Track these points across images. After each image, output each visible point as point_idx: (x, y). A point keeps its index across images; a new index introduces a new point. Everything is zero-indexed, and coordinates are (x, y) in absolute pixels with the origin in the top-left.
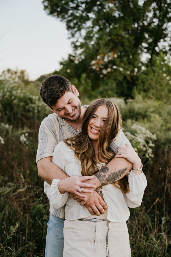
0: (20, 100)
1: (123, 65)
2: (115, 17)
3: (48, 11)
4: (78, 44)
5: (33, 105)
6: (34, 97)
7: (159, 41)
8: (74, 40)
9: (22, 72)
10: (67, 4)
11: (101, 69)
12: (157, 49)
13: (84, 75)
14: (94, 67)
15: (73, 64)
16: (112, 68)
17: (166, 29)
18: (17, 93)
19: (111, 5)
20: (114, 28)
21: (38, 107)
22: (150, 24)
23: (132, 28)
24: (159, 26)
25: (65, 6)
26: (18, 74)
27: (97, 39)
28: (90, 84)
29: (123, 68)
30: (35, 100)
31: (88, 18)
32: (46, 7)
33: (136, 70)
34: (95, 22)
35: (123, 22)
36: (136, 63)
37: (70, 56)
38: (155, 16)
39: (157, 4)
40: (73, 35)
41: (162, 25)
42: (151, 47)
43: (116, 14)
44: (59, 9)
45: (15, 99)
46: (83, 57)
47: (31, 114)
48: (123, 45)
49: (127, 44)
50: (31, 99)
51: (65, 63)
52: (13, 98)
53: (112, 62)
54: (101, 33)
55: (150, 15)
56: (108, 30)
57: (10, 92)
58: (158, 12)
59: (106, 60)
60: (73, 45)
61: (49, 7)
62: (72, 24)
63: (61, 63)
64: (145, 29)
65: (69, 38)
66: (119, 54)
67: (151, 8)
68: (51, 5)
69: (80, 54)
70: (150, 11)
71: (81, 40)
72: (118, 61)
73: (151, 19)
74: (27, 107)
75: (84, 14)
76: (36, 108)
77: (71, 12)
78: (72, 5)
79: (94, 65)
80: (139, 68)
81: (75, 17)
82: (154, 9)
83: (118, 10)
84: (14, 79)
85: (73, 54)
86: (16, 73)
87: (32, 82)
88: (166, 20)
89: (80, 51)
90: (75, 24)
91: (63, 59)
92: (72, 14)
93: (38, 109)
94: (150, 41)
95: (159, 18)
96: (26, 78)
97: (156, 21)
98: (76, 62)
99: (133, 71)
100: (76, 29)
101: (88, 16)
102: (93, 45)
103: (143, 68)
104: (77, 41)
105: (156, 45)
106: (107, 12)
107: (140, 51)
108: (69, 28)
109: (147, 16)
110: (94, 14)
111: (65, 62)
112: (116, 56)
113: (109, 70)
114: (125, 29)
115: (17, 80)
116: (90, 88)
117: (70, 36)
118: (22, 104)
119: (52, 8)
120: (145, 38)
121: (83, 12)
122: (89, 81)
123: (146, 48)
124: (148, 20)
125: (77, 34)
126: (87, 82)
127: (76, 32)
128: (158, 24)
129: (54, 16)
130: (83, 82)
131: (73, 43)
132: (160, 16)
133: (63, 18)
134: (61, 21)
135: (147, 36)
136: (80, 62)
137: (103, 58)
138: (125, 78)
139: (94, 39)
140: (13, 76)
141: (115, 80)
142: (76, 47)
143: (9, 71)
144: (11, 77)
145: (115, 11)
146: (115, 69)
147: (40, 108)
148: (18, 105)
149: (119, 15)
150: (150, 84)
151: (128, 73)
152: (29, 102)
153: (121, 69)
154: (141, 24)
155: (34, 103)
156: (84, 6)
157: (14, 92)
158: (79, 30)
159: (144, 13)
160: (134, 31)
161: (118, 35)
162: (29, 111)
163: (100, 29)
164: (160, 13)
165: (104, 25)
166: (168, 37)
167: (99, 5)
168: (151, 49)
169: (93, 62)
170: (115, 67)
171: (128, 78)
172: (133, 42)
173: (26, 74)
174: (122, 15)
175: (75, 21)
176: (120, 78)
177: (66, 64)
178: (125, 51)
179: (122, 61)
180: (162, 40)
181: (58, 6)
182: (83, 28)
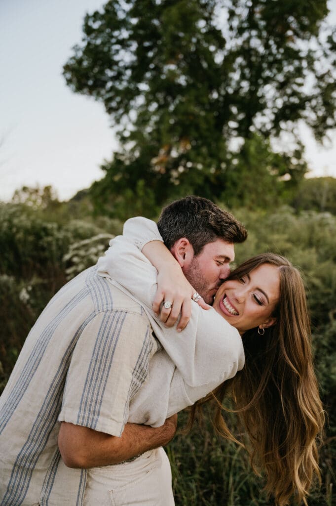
0: (27, 232)
1: (200, 159)
2: (180, 85)
3: (73, 86)
4: (127, 134)
5: (50, 239)
6: (49, 226)
7: (254, 115)
8: (120, 128)
9: (47, 189)
10: (102, 72)
11: (168, 170)
12: (252, 129)
13: (141, 183)
14: (157, 168)
15: (122, 168)
16: (185, 166)
17: (263, 97)
18: (21, 221)
19: (172, 67)
20: (181, 103)
21: (58, 240)
22: (237, 92)
23: (209, 99)
24: (252, 93)
25: (99, 76)
26: (41, 193)
27: (157, 123)
28: (152, 195)
29: (203, 164)
30: (52, 229)
31: (138, 92)
32: (69, 82)
33: (224, 166)
34: (151, 97)
35: (193, 92)
36: (221, 155)
37: (116, 154)
38: (243, 77)
39: (245, 58)
40: (118, 121)
41: (256, 91)
42: (243, 128)
43: (182, 80)
44: (90, 82)
45: (18, 232)
46: (137, 154)
47: (47, 254)
48: (197, 128)
49: (203, 126)
50: (45, 229)
51: (109, 167)
52: (14, 230)
53: (184, 157)
54: (162, 112)
55: (236, 76)
56: (172, 108)
57: (10, 221)
58: (247, 71)
59: (174, 154)
60: (119, 137)
61: (75, 80)
62: (114, 104)
63: (103, 168)
64: (229, 100)
65: (112, 126)
66: (194, 143)
67: (236, 66)
68: (77, 78)
69: (133, 150)
70: (234, 71)
71: (131, 128)
72: (193, 155)
73: (238, 83)
74: (41, 243)
75: (132, 86)
76: (54, 243)
77: (109, 84)
78: (110, 73)
79: (156, 164)
80: (228, 162)
81: (117, 92)
82: (242, 67)
83: (184, 74)
84: (35, 202)
85: (120, 151)
86: (37, 191)
87: (64, 203)
88: (260, 81)
89: (131, 145)
90: (119, 103)
91: (105, 160)
92: (113, 88)
93: (57, 244)
94: (241, 116)
95: (249, 80)
96: (53, 198)
97: (245, 85)
98: (127, 163)
99: (219, 168)
100: (121, 111)
101: (137, 89)
102: (150, 134)
103: (235, 162)
104: (125, 129)
105: (251, 123)
106: (167, 79)
107: (225, 136)
108: (110, 110)
109: (231, 79)
110: (146, 84)
111: (110, 164)
112: (189, 147)
113: (181, 169)
114: (199, 103)
115: (39, 201)
116: (152, 202)
117: (113, 122)
118: (31, 238)
119: (79, 81)
120: (231, 113)
121: (129, 82)
122: (149, 191)
123: (235, 129)
124: (233, 84)
125: (124, 119)
126: (146, 193)
127: (122, 114)
128: (250, 91)
129: (83, 93)
130: (141, 193)
131: (118, 133)
132: (251, 76)
133: (98, 94)
134: (96, 100)
135: (234, 110)
136: (132, 163)
137: (168, 153)
138: (207, 179)
139: (152, 123)
140: (34, 197)
141: (192, 184)
142: (124, 140)
143: (25, 189)
144: (29, 199)
145: (178, 76)
146: (190, 169)
147: (60, 243)
148: (25, 241)
149: (187, 81)
150: (245, 186)
151: (212, 170)
152: (43, 234)
153: (200, 167)
154: (223, 92)
155: (52, 235)
156: (129, 73)
157: (16, 221)
158: (127, 111)
159: (226, 74)
160: (214, 104)
161: (187, 114)
162: (43, 249)
163: (160, 107)
164: (250, 72)
165: (165, 99)
166: (267, 108)
167: (154, 69)
168: (244, 130)
169: (155, 161)
170: (189, 165)
171: (212, 179)
172: (213, 122)
173: (52, 191)
174: (191, 81)
175: (118, 99)
176: (200, 181)
177: (111, 169)
178: (201, 137)
179: (199, 154)
180: (258, 114)
181: (88, 78)
182: (132, 107)
